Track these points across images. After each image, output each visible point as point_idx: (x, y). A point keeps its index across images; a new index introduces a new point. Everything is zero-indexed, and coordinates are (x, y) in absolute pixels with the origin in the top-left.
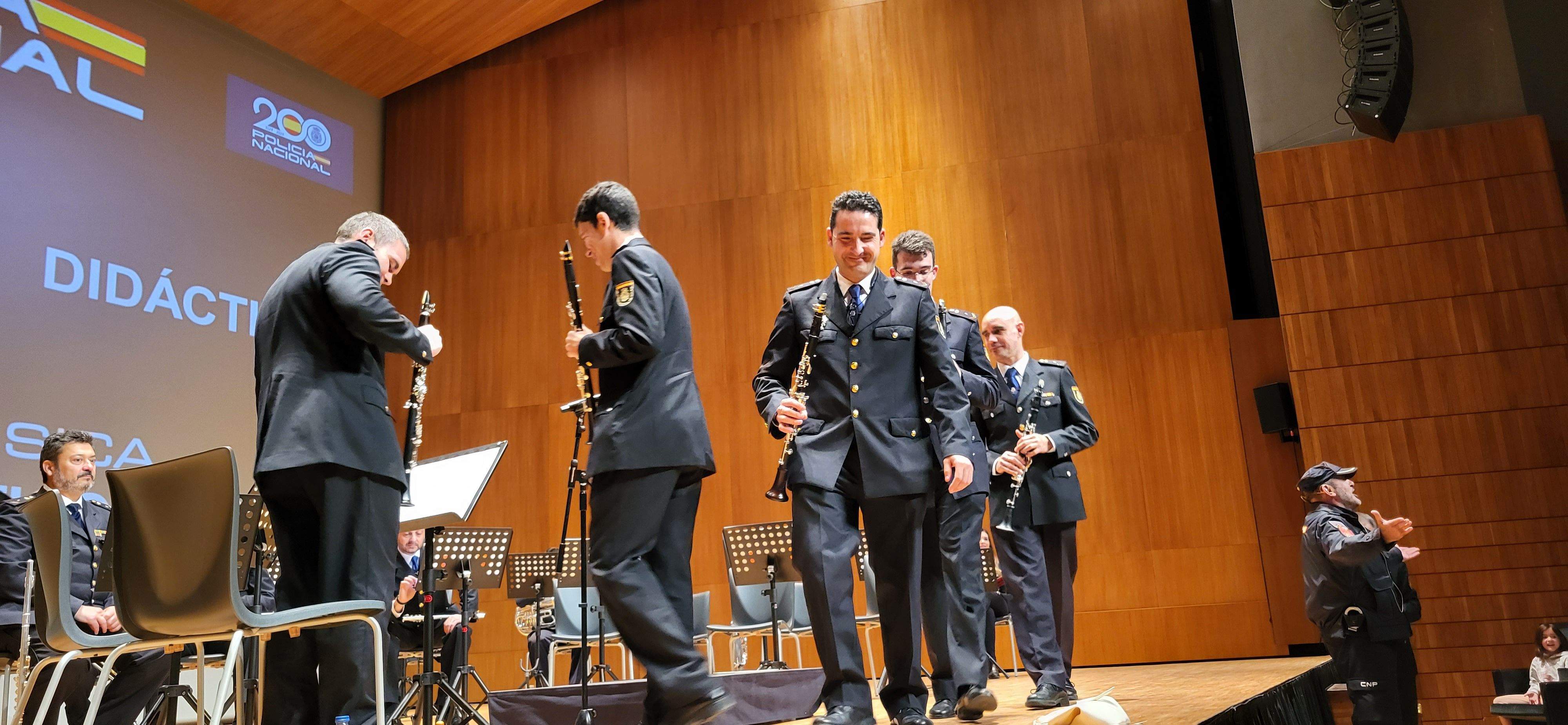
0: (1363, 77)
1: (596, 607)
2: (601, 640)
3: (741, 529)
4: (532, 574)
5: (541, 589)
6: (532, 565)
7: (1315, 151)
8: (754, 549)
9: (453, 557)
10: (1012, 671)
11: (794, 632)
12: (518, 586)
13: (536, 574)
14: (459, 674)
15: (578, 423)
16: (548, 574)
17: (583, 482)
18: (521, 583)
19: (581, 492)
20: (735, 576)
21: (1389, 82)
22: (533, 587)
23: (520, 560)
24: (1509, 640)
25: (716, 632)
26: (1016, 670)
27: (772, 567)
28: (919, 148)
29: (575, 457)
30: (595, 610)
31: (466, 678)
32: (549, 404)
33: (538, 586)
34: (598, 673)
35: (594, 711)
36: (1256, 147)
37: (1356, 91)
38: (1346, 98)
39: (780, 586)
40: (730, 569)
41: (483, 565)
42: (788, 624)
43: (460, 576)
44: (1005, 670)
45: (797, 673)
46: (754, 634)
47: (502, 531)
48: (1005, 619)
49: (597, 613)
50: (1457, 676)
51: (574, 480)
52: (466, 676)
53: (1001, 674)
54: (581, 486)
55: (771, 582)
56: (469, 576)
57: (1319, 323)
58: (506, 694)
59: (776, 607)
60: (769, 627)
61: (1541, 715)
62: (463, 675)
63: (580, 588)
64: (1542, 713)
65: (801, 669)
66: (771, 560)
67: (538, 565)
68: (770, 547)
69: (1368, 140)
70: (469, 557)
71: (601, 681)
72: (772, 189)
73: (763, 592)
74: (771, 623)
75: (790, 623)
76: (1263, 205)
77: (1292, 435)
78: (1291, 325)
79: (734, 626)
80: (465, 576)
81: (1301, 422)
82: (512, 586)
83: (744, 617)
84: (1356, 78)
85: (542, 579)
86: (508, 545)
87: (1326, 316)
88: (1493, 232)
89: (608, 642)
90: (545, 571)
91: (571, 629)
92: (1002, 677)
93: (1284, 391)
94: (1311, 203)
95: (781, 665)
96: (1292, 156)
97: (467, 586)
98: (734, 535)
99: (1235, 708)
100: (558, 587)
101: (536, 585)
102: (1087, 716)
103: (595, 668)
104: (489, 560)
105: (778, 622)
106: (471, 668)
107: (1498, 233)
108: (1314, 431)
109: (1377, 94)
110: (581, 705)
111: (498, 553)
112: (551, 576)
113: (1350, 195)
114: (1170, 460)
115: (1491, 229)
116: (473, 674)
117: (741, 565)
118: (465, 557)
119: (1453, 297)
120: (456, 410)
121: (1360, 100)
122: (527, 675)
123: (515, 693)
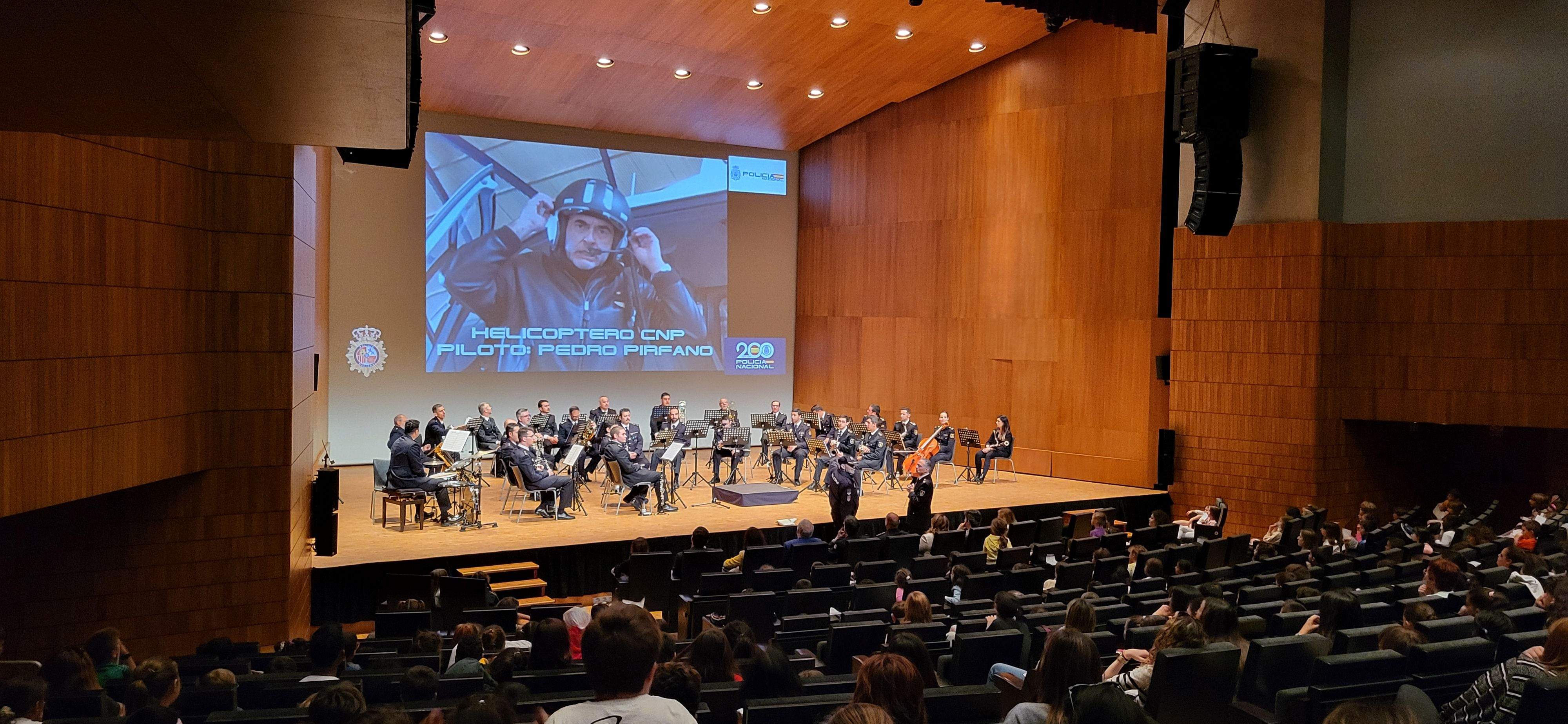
24: (1244, 499)
57: (1189, 326)
76: (1173, 258)
78: (1174, 324)
81: (1171, 377)
87: (1192, 323)
88: (1281, 288)
93: (1168, 358)
94: (1196, 260)
107: (1283, 288)
108: (1176, 382)
115: (1280, 286)
119: (1254, 321)
120: (826, 314)
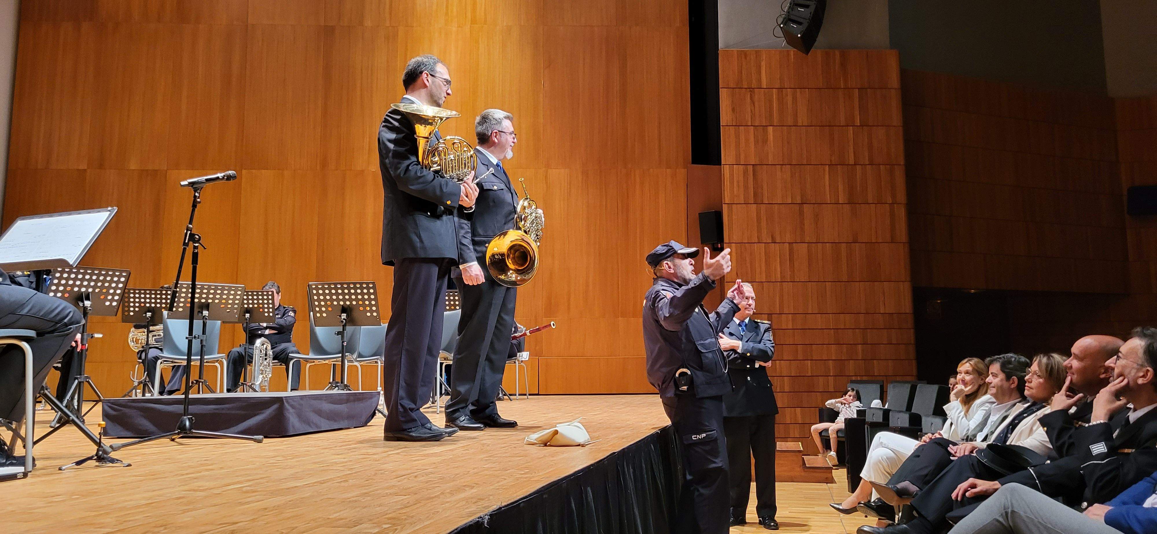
0: (795, 7)
1: (198, 336)
2: (201, 360)
3: (323, 285)
4: (145, 305)
5: (152, 317)
6: (145, 298)
7: (758, 53)
8: (332, 300)
9: (76, 289)
10: (515, 395)
11: (358, 361)
12: (132, 314)
13: (148, 305)
14: (76, 381)
15: (195, 196)
16: (158, 305)
17: (195, 243)
18: (134, 311)
19: (194, 251)
20: (315, 319)
21: (809, 13)
22: (144, 315)
23: (134, 293)
25: (296, 359)
26: (517, 395)
27: (345, 315)
28: (485, 8)
29: (191, 223)
30: (198, 338)
31: (82, 386)
32: (167, 169)
33: (149, 314)
34: (197, 385)
35: (193, 418)
36: (721, 45)
37: (789, 16)
38: (782, 19)
39: (349, 329)
40: (312, 313)
41: (102, 297)
42: (353, 356)
43: (81, 304)
44: (509, 394)
45: (358, 394)
46: (327, 362)
47: (121, 272)
48: (513, 359)
49: (199, 340)
50: (798, 410)
51: (189, 240)
52: (82, 383)
53: (506, 397)
54: (194, 246)
55: (343, 325)
56: (89, 306)
57: (745, 172)
58: (118, 401)
59: (345, 344)
60: (338, 357)
61: (843, 437)
62: (80, 383)
63: (188, 321)
64: (843, 436)
65: (361, 391)
66: (344, 310)
67: (150, 298)
68: (344, 300)
69: (792, 50)
70: (90, 290)
71: (199, 393)
72: (368, 23)
73: (337, 333)
74: (340, 355)
75: (355, 356)
76: (720, 87)
77: (719, 247)
78: (728, 172)
79: (311, 356)
80: (86, 305)
81: (726, 238)
82: (126, 313)
83: (319, 349)
84: (790, 7)
85: (153, 309)
86: (126, 283)
87: (750, 168)
88: (859, 125)
89: (207, 362)
90: (156, 303)
91: (176, 350)
92: (507, 399)
93: (719, 215)
94: (751, 89)
95: (346, 387)
96: (743, 55)
97: (87, 313)
98: (317, 289)
99: (659, 432)
100: (167, 319)
101: (148, 313)
102: (562, 435)
103: (195, 382)
104: (108, 293)
105: (346, 354)
106: (87, 377)
107: (861, 126)
109: (801, 20)
110: (183, 412)
111: (116, 289)
112: (161, 308)
113: (776, 87)
114: (638, 257)
115: (858, 122)
116: (88, 382)
117: (321, 312)
118: (87, 290)
119: (829, 165)
121: (791, 23)
122: (136, 384)
123: (127, 401)
